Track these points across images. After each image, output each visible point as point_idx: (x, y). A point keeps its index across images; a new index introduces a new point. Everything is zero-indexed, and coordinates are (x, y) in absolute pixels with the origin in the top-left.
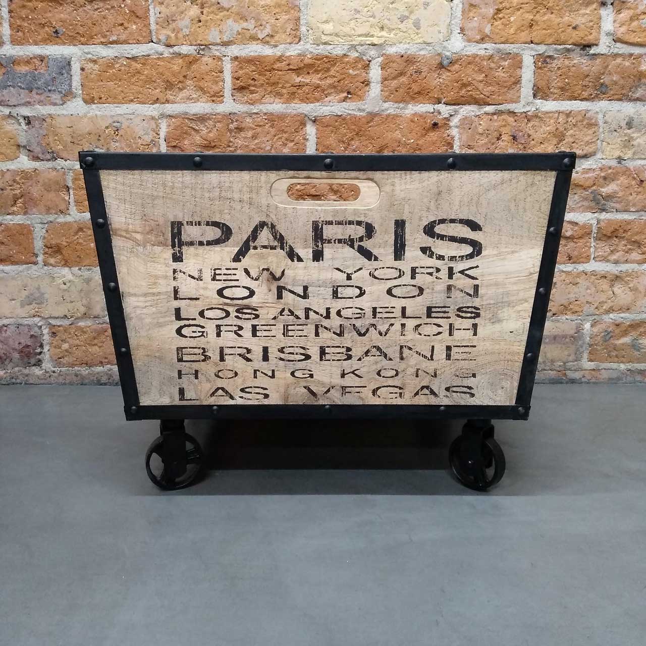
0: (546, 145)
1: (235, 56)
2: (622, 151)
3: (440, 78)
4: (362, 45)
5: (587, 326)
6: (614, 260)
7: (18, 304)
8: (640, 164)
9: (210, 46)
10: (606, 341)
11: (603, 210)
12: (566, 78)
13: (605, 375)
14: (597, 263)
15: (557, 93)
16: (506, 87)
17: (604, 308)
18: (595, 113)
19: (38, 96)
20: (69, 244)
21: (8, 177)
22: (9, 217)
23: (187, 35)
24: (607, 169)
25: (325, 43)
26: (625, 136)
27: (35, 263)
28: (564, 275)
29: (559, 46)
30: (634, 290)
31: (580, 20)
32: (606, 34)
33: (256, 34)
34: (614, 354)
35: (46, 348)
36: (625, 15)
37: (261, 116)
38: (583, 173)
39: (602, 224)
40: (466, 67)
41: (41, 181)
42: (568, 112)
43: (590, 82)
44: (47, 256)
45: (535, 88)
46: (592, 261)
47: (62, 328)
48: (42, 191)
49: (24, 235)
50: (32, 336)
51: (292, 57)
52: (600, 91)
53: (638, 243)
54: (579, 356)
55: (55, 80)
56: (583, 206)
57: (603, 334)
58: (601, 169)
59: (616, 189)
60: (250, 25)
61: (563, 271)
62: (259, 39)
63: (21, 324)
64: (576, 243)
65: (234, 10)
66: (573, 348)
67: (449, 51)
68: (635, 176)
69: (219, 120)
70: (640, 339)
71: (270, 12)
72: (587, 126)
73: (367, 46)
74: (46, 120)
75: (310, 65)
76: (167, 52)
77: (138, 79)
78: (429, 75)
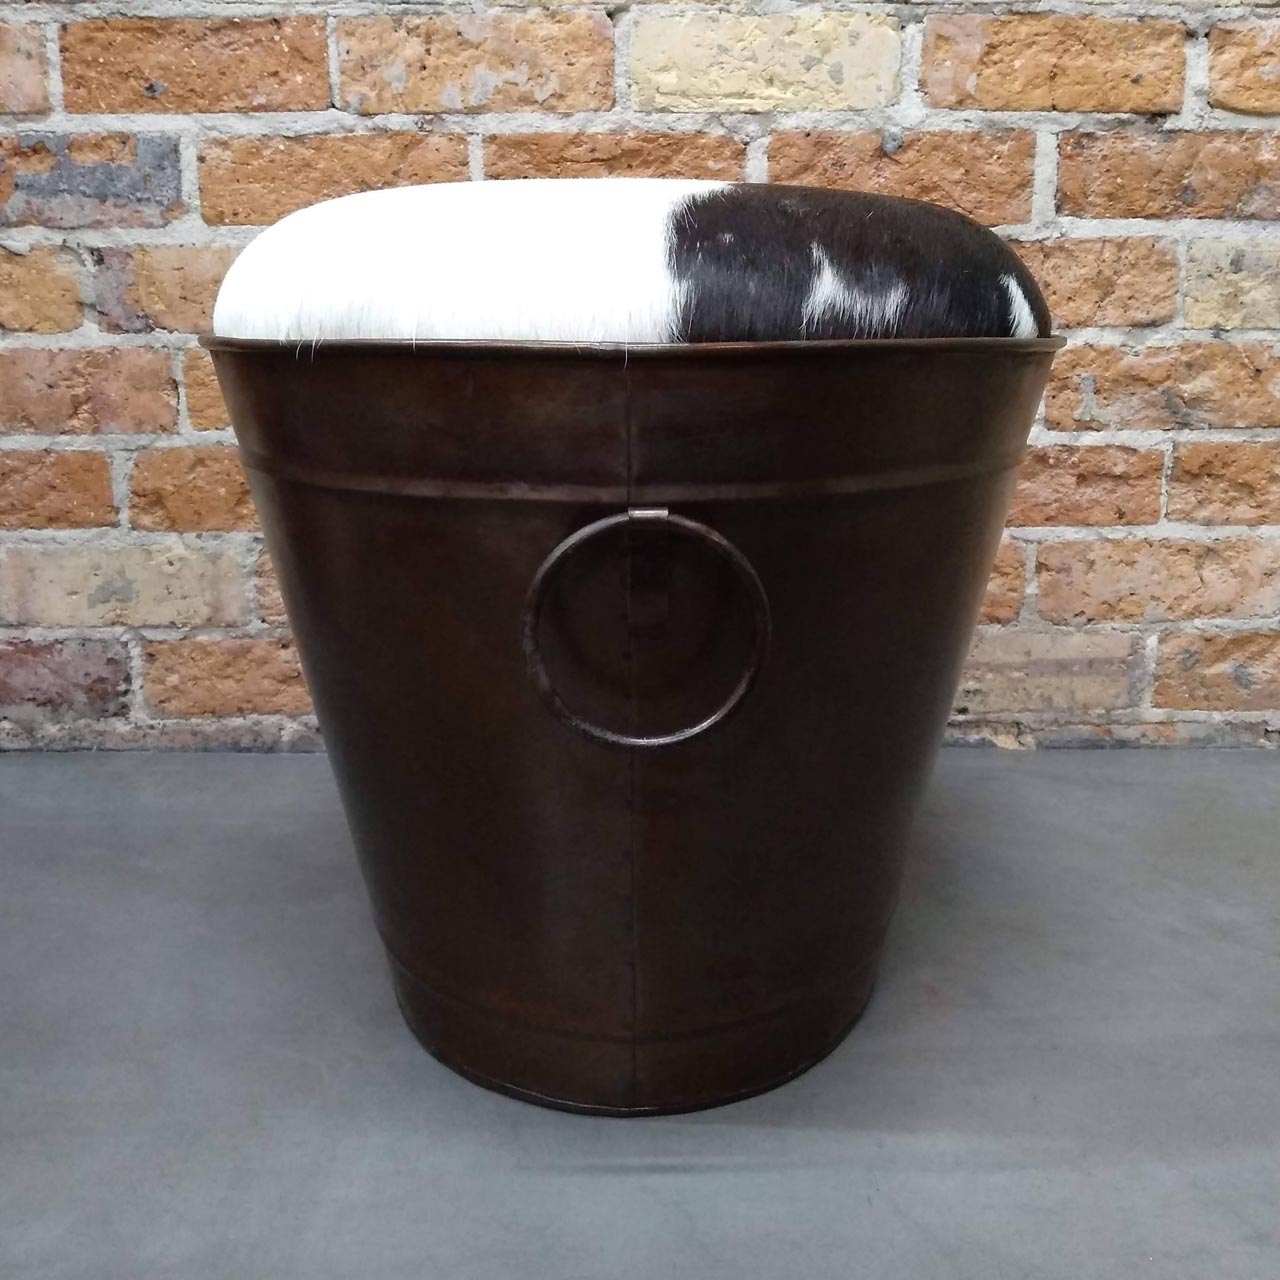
0: (1079, 301)
1: (492, 133)
2: (1221, 315)
3: (879, 176)
4: (732, 114)
5: (1152, 641)
6: (1204, 518)
7: (84, 602)
8: (1256, 339)
9: (444, 116)
10: (1185, 670)
11: (1184, 425)
12: (1118, 176)
13: (1183, 732)
14: (1173, 525)
15: (1100, 205)
16: (1004, 193)
17: (1184, 607)
18: (1172, 243)
19: (118, 210)
20: (179, 488)
21: (62, 363)
22: (64, 438)
23: (401, 95)
24: (1194, 348)
25: (663, 110)
26: (1228, 285)
27: (115, 525)
28: (1109, 546)
29: (1106, 116)
30: (1241, 574)
31: (1144, 66)
32: (1196, 92)
33: (532, 92)
34: (1201, 693)
35: (136, 684)
36: (1231, 56)
38: (1148, 356)
39: (1183, 451)
40: (928, 155)
41: (124, 370)
42: (1121, 240)
43: (1164, 183)
44: (136, 510)
45: (1059, 195)
46: (1163, 521)
47: (165, 646)
48: (125, 389)
49: (92, 471)
50: (110, 661)
51: (600, 136)
52: (1182, 199)
53: (1251, 487)
54: (1136, 698)
55: (150, 181)
56: (1147, 417)
57: (1181, 657)
58: (1182, 348)
59: (1211, 386)
60: (520, 75)
61: (1108, 540)
62: (537, 102)
63: (90, 640)
64: (1133, 486)
65: (489, 46)
66: (1124, 681)
67: (896, 125)
68: (1246, 361)
70: (1252, 666)
71: (556, 51)
72: (1156, 267)
73: (740, 116)
74: (133, 255)
75: (633, 150)
76: (362, 127)
77: (307, 177)
78: (858, 170)
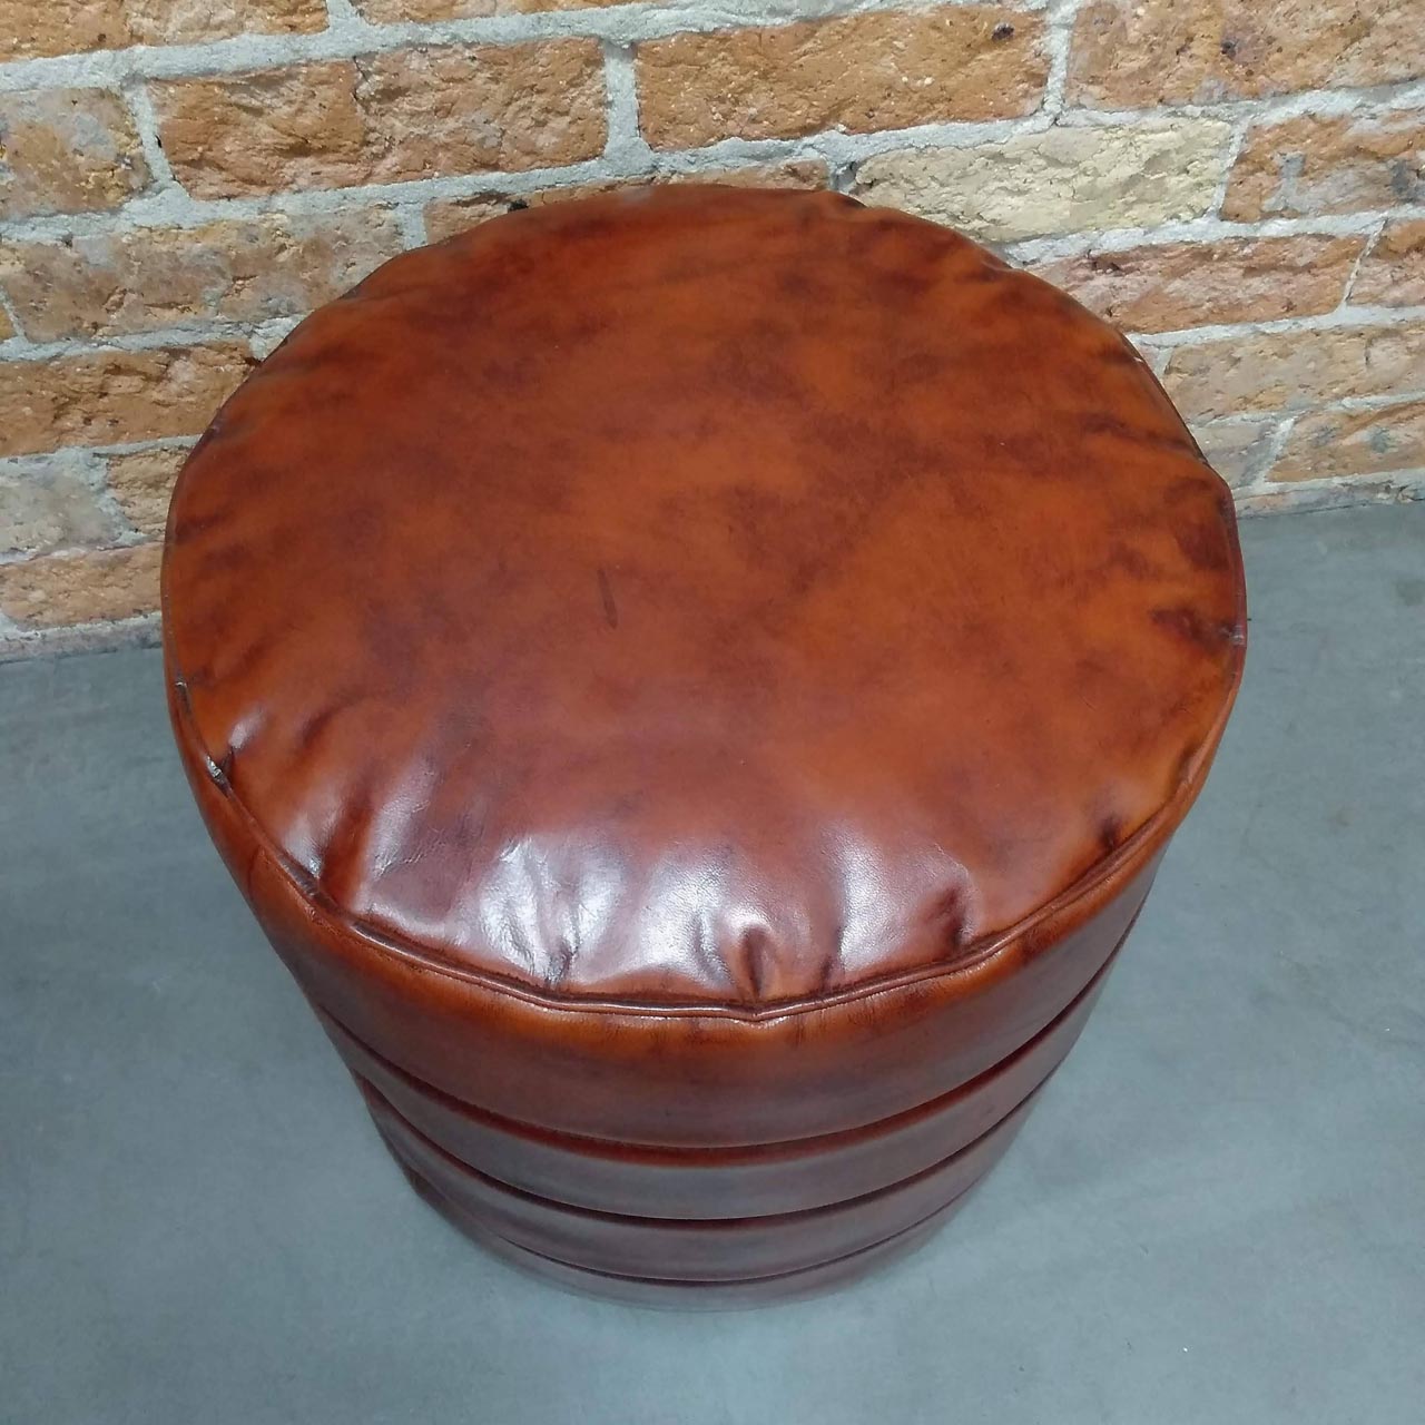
0: (1312, 57)
5: (1286, 424)
6: (1395, 299)
10: (1316, 447)
11: (1412, 200)
14: (1352, 309)
17: (1334, 390)
28: (1264, 341)
37: (456, 52)
38: (1389, 120)
39: (1395, 230)
46: (1342, 307)
47: (11, 568)
54: (1249, 478)
56: (1361, 197)
57: (1316, 435)
61: (1264, 333)
64: (1315, 275)
69: (324, 77)
70: (1394, 430)
